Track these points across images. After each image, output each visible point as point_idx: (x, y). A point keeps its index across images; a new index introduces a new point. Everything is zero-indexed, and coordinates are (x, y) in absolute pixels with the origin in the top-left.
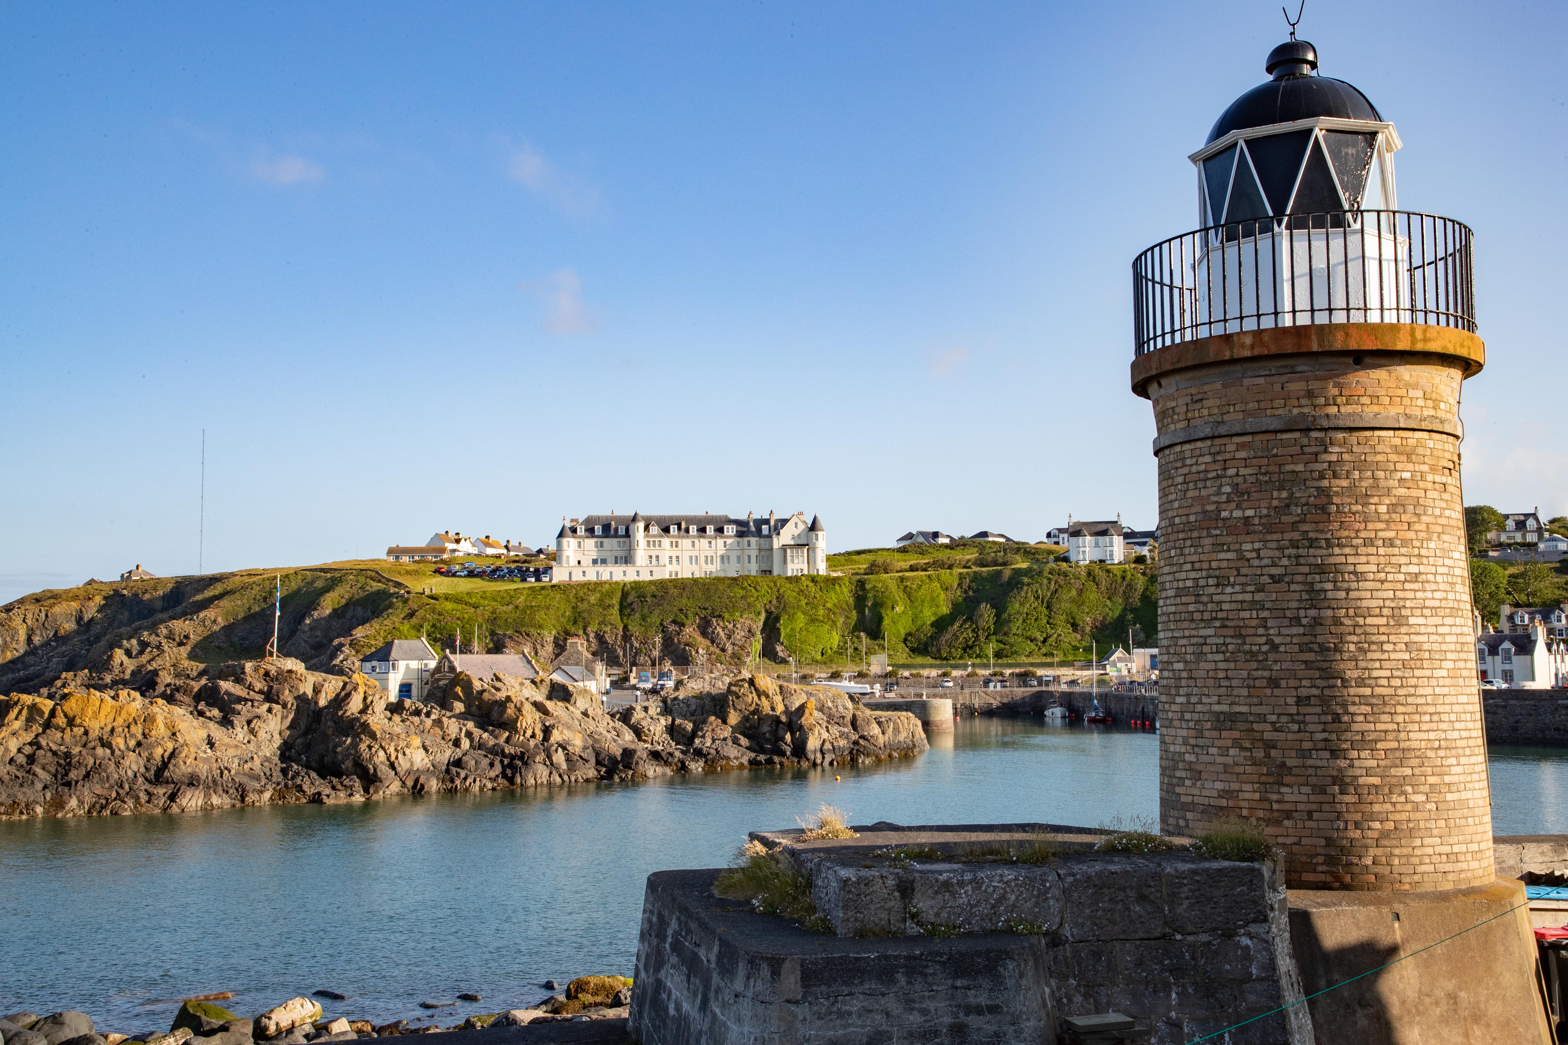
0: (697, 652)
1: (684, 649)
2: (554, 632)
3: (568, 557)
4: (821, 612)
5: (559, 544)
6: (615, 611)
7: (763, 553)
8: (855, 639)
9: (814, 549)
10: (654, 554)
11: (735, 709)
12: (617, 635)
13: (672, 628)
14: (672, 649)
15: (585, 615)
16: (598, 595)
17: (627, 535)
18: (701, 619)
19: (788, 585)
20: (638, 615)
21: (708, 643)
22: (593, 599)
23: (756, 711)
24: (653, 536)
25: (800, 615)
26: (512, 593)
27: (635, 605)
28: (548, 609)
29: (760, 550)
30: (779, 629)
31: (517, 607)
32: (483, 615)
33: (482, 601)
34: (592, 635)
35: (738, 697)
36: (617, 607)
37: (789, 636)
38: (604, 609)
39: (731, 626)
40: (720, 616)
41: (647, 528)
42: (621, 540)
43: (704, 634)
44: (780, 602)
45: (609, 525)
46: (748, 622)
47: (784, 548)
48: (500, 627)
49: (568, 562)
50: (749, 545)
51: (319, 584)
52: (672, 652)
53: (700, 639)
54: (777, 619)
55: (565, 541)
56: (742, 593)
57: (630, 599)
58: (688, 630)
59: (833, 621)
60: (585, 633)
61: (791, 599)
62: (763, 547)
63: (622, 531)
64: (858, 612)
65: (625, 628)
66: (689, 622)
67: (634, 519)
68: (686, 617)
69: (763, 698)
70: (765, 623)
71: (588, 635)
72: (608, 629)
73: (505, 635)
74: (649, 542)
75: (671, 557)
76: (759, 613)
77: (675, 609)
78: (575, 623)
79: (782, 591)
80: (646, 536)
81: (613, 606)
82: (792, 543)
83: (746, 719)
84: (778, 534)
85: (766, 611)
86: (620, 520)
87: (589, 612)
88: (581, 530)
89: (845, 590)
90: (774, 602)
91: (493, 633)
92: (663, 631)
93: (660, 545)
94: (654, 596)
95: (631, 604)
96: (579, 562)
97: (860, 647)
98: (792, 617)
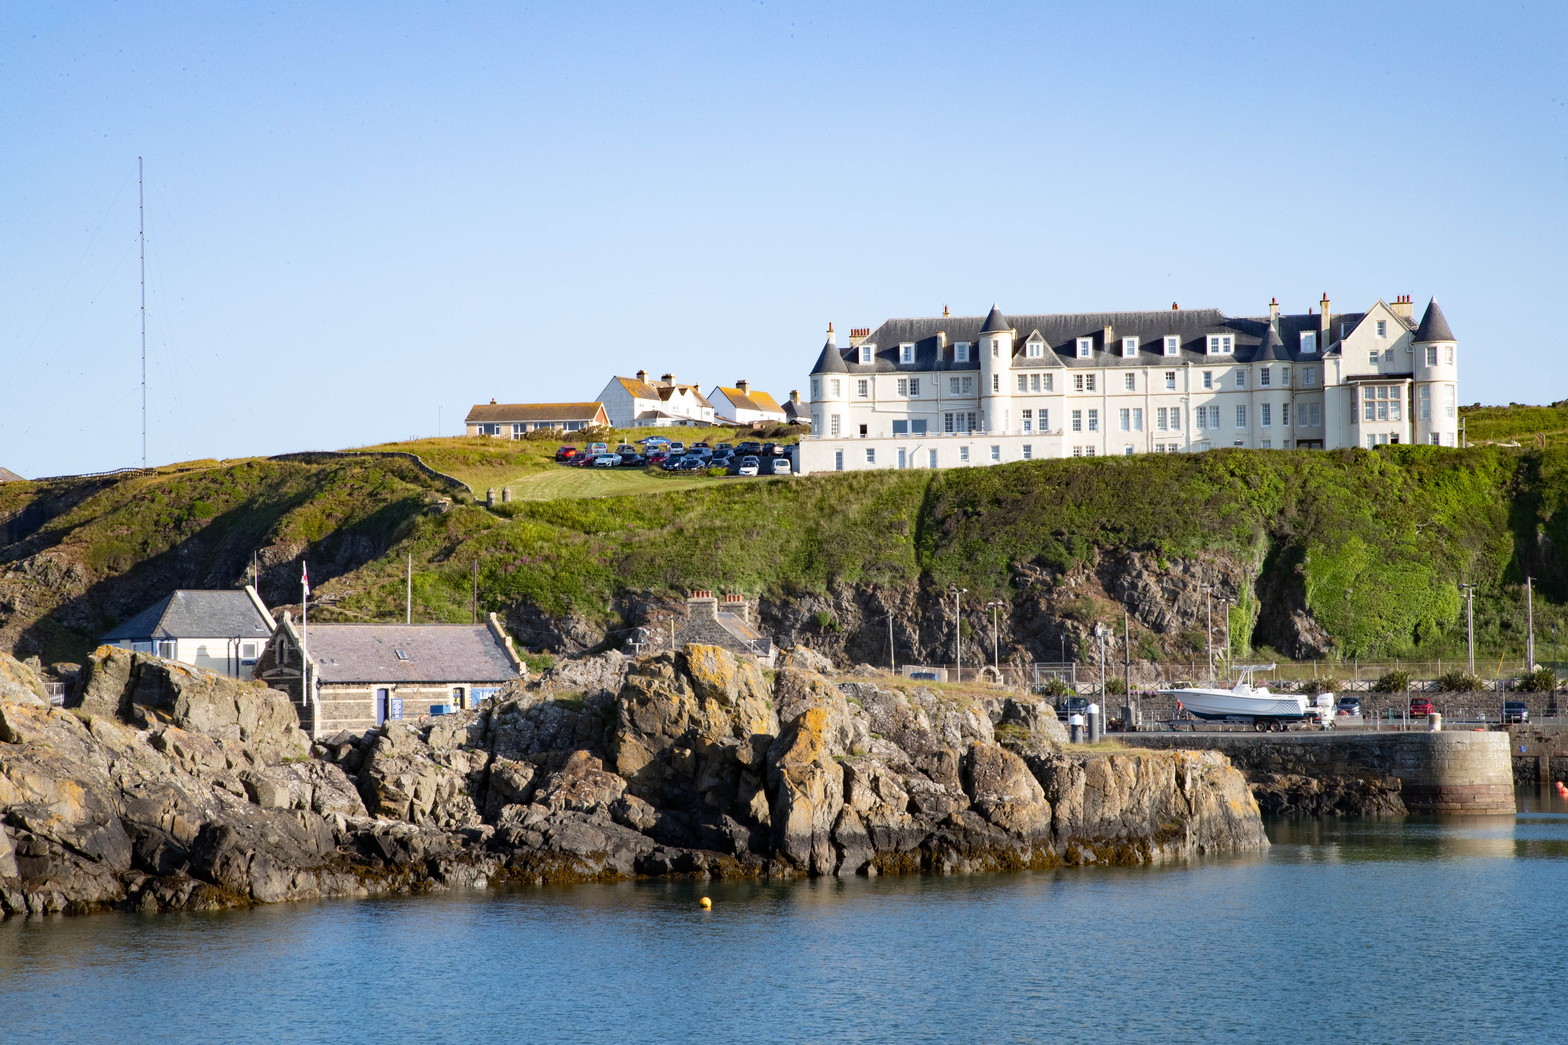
0: (1093, 633)
1: (1062, 626)
2: (758, 588)
3: (836, 418)
4: (1414, 534)
5: (816, 388)
6: (905, 538)
7: (1301, 398)
8: (1507, 603)
9: (1427, 384)
10: (1035, 406)
11: (638, 732)
12: (905, 593)
13: (1036, 576)
14: (1034, 625)
15: (834, 547)
16: (868, 502)
17: (975, 361)
18: (1106, 553)
19: (1330, 472)
20: (956, 547)
21: (1121, 609)
22: (855, 511)
23: (690, 738)
24: (1035, 364)
25: (1356, 541)
26: (680, 500)
27: (950, 524)
28: (749, 534)
29: (1293, 391)
30: (1301, 578)
31: (681, 531)
32: (602, 549)
33: (610, 519)
34: (847, 594)
35: (644, 701)
36: (910, 528)
37: (1328, 595)
38: (879, 533)
39: (1177, 571)
40: (1150, 547)
41: (1019, 347)
42: (960, 375)
43: (1112, 590)
44: (1305, 512)
45: (933, 341)
46: (1220, 561)
47: (1351, 383)
48: (636, 576)
49: (836, 429)
50: (1266, 380)
51: (291, 489)
52: (1035, 634)
53: (1100, 601)
54: (1298, 553)
55: (828, 379)
56: (1208, 490)
57: (941, 509)
58: (1073, 581)
59: (1450, 558)
60: (830, 589)
61: (1335, 504)
62: (1301, 384)
63: (961, 355)
64: (1517, 537)
65: (926, 577)
66: (1075, 562)
67: (990, 324)
68: (1070, 550)
69: (713, 705)
70: (1268, 564)
71: (837, 595)
72: (885, 580)
73: (646, 594)
74: (1023, 378)
75: (1077, 414)
76: (1251, 540)
77: (1046, 530)
78: (809, 565)
79: (1312, 485)
80: (1017, 365)
81: (899, 526)
82: (1374, 370)
83: (665, 757)
84: (1337, 350)
85: (1272, 534)
86: (957, 329)
87: (843, 540)
88: (868, 356)
89: (1485, 480)
90: (1293, 512)
91: (621, 592)
92: (1013, 583)
93: (1050, 386)
94: (997, 502)
95: (943, 522)
96: (864, 430)
97: (1517, 620)
98: (1334, 549)
